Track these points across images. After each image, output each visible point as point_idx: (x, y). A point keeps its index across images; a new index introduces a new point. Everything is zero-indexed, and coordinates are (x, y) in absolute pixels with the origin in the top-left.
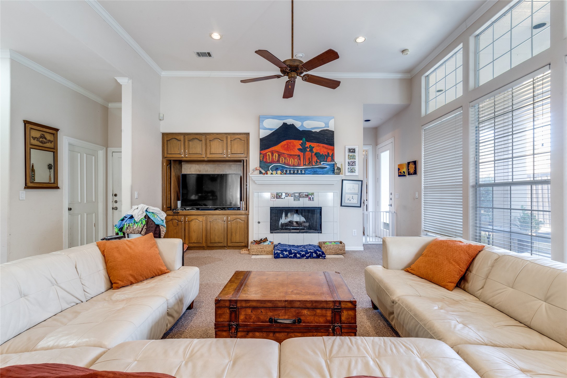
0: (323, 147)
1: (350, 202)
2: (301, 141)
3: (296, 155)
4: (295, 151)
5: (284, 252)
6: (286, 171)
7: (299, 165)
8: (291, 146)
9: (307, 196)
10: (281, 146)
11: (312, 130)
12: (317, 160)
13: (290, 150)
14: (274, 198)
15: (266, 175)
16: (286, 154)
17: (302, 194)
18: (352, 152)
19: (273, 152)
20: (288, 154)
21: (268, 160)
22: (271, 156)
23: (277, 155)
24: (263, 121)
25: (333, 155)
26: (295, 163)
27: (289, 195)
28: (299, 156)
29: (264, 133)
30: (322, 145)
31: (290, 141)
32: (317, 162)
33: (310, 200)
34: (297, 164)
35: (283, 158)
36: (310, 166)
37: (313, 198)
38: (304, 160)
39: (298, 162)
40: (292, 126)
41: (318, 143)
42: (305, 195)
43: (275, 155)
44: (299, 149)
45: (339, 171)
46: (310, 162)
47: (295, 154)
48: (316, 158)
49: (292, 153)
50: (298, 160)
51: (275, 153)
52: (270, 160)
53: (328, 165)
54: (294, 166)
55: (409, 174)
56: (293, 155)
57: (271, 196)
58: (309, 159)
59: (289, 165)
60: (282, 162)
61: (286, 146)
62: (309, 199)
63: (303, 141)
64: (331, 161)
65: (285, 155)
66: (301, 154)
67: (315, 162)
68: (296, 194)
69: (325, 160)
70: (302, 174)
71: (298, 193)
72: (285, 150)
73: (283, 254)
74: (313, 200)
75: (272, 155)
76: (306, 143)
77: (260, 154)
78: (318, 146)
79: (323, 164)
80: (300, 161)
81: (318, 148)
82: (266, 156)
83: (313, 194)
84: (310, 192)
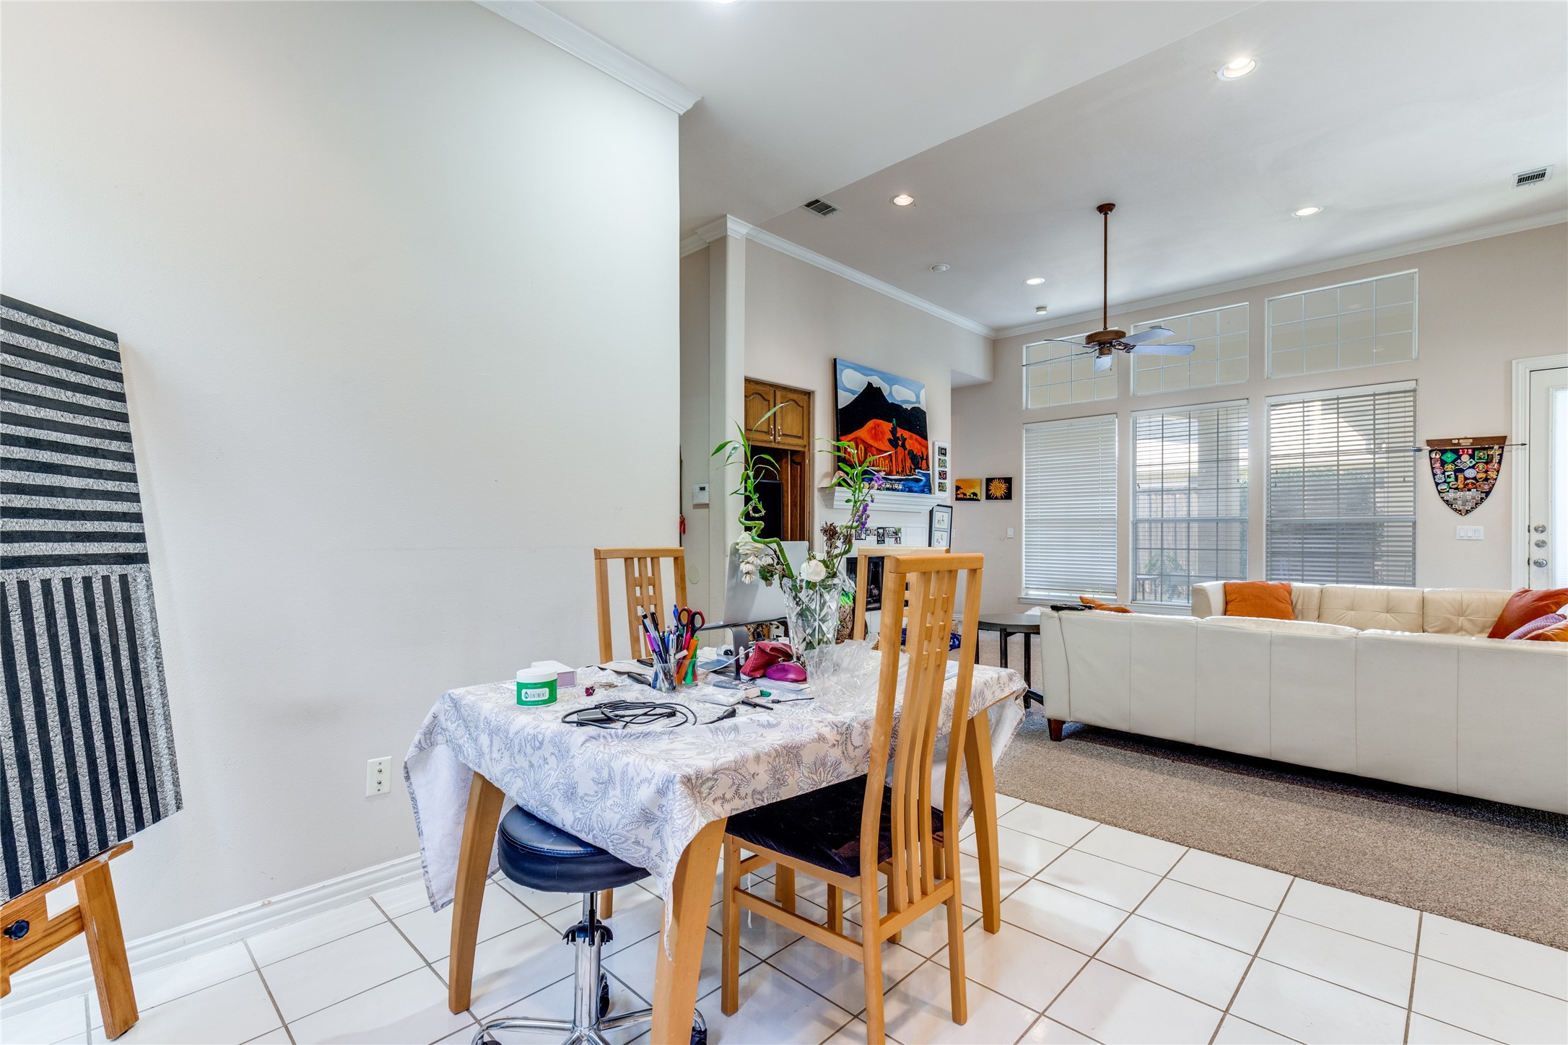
0: (916, 440)
11: (903, 406)
16: (874, 447)
18: (944, 454)
19: (857, 440)
20: (876, 449)
24: (842, 371)
25: (927, 457)
29: (845, 399)
30: (914, 436)
31: (877, 421)
35: (871, 455)
37: (900, 539)
40: (879, 390)
42: (893, 533)
43: (861, 448)
44: (890, 440)
45: (930, 488)
51: (860, 443)
53: (923, 475)
55: (989, 497)
61: (873, 431)
62: (897, 541)
68: (881, 531)
69: (920, 465)
71: (883, 529)
72: (872, 438)
74: (900, 544)
75: (857, 447)
76: (896, 429)
77: (836, 442)
83: (899, 532)
84: (898, 526)
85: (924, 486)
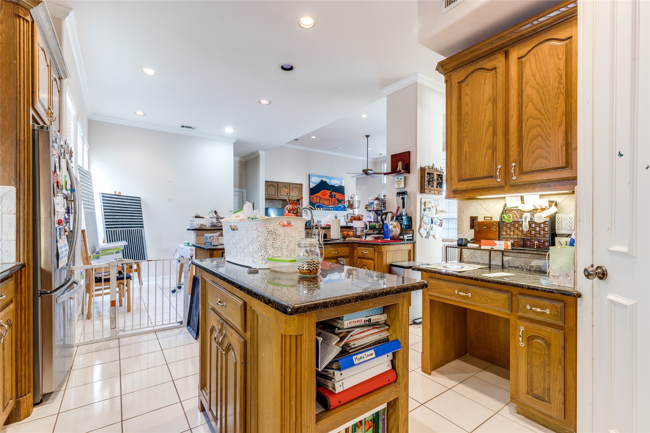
0: (340, 195)
6: (324, 208)
8: (325, 194)
11: (335, 185)
13: (325, 196)
15: (315, 210)
21: (314, 201)
23: (319, 199)
24: (311, 178)
25: (344, 200)
28: (329, 200)
29: (312, 185)
34: (328, 204)
36: (335, 206)
38: (332, 202)
40: (325, 182)
41: (337, 193)
44: (329, 196)
46: (334, 204)
48: (337, 201)
49: (326, 198)
51: (318, 197)
53: (342, 205)
58: (334, 202)
59: (325, 205)
60: (321, 203)
61: (323, 194)
63: (331, 191)
64: (343, 203)
65: (323, 199)
66: (330, 199)
67: (337, 204)
70: (331, 210)
72: (322, 196)
75: (317, 199)
77: (310, 197)
78: (338, 195)
79: (340, 205)
80: (330, 203)
81: (338, 196)
82: (313, 199)
85: (343, 208)
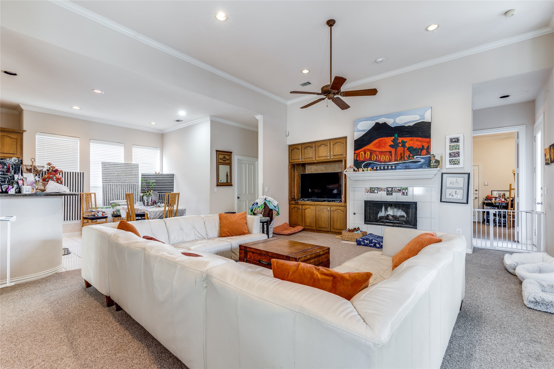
0: (417, 140)
1: (453, 197)
2: (393, 138)
3: (387, 152)
4: (387, 148)
5: (365, 241)
6: (377, 167)
7: (390, 161)
8: (383, 144)
9: (400, 190)
10: (373, 145)
11: (405, 125)
12: (409, 155)
13: (382, 147)
14: (368, 193)
15: (358, 172)
16: (377, 151)
17: (395, 189)
18: (455, 142)
19: (366, 150)
20: (379, 151)
21: (361, 158)
22: (363, 155)
23: (369, 153)
24: (357, 124)
25: (429, 148)
26: (386, 159)
27: (382, 190)
28: (390, 152)
29: (358, 135)
30: (415, 138)
31: (381, 139)
32: (409, 156)
33: (404, 195)
34: (388, 160)
35: (374, 155)
36: (402, 161)
37: (406, 193)
38: (396, 156)
39: (389, 158)
40: (385, 124)
41: (411, 137)
42: (398, 190)
43: (368, 153)
44: (391, 146)
45: (437, 164)
46: (401, 157)
47: (387, 150)
48: (409, 152)
49: (384, 150)
50: (389, 157)
51: (368, 151)
52: (363, 158)
53: (422, 158)
54: (385, 162)
55: (551, 161)
56: (384, 152)
57: (365, 191)
58: (401, 154)
59: (381, 162)
60: (374, 159)
61: (378, 144)
62: (402, 193)
63: (395, 137)
64: (427, 154)
65: (377, 153)
66: (393, 150)
67: (407, 156)
68: (389, 189)
69: (419, 153)
70: (392, 169)
71: (391, 188)
72: (376, 148)
73: (364, 242)
74: (407, 195)
75: (365, 153)
76: (398, 138)
77: (355, 153)
78: (412, 140)
79: (416, 158)
80: (392, 157)
81: (411, 142)
82: (360, 155)
83: (406, 189)
84: (404, 186)
85: (423, 164)
